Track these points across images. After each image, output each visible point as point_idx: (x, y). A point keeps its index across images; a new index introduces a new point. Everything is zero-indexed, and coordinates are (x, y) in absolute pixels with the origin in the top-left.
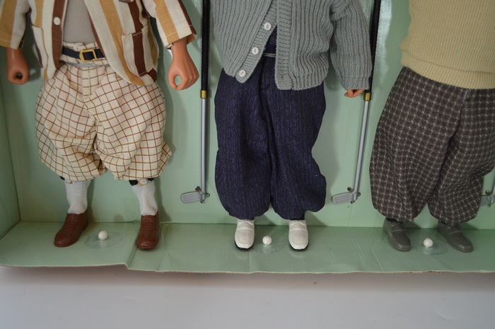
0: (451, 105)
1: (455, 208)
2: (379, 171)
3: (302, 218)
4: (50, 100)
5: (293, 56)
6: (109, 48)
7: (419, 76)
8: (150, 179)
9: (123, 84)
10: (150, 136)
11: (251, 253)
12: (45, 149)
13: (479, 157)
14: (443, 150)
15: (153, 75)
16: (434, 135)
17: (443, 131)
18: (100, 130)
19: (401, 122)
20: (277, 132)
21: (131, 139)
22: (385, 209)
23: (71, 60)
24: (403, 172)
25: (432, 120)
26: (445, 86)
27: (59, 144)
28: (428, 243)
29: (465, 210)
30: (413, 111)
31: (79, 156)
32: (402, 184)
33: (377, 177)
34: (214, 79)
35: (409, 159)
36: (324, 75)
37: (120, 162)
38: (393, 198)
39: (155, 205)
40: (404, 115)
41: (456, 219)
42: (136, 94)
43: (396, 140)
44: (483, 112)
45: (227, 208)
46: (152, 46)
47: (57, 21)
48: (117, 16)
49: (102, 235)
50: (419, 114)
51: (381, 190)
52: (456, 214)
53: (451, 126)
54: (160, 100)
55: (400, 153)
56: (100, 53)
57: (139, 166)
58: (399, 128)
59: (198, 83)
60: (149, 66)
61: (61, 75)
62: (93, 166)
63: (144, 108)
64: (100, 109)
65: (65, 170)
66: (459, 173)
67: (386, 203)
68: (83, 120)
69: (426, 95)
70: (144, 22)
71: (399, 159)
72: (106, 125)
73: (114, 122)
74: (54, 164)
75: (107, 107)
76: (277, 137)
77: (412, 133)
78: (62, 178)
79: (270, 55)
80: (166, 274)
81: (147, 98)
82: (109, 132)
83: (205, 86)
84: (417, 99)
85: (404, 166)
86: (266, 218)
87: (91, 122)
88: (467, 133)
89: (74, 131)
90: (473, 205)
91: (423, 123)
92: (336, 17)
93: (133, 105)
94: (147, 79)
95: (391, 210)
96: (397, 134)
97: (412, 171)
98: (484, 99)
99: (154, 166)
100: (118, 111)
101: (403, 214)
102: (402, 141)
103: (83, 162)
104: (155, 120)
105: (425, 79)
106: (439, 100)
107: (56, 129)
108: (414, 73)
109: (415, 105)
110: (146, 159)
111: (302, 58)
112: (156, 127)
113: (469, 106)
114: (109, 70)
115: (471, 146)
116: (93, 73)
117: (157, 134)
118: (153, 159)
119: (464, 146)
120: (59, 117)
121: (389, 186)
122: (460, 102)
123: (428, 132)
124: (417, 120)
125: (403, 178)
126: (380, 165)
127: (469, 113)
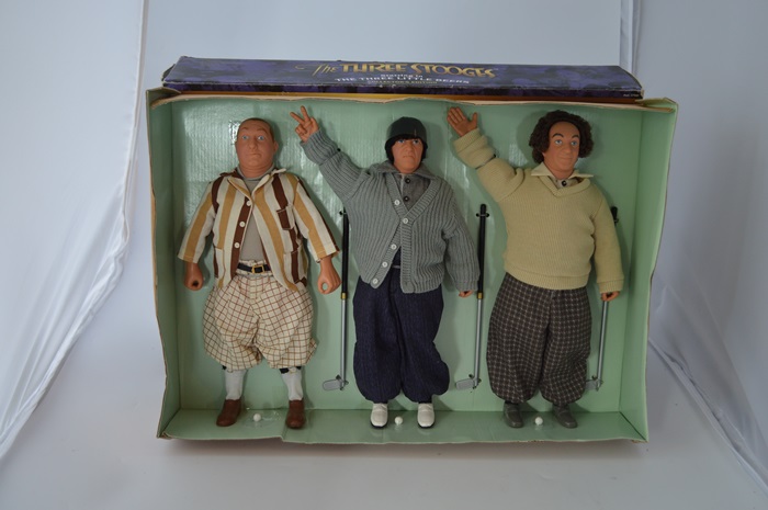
0: (542, 302)
1: (560, 390)
2: (494, 359)
3: (429, 401)
4: (223, 303)
5: (414, 269)
6: (274, 264)
7: (516, 280)
8: (299, 368)
9: (282, 290)
10: (301, 331)
11: (384, 430)
12: (212, 343)
13: (571, 344)
14: (540, 339)
15: (305, 282)
16: (532, 327)
17: (538, 323)
18: (262, 326)
19: (506, 316)
20: (403, 326)
21: (286, 334)
22: (500, 392)
23: (244, 272)
24: (511, 358)
25: (528, 315)
26: (536, 288)
27: (228, 339)
28: (538, 421)
29: (570, 391)
30: (514, 308)
31: (243, 349)
32: (512, 369)
33: (493, 364)
34: (352, 284)
35: (516, 348)
36: (440, 281)
37: (277, 353)
38: (507, 383)
39: (301, 391)
40: (507, 311)
41: (563, 400)
42: (292, 297)
43: (503, 332)
44: (569, 307)
45: (364, 393)
46: (304, 259)
47: (237, 245)
48: (281, 241)
49: (257, 417)
50: (519, 310)
51: (497, 376)
52: (561, 395)
53: (544, 319)
54: (309, 302)
55: (507, 343)
56: (267, 268)
57: (292, 356)
58: (505, 321)
59: (340, 288)
60: (302, 275)
61: (233, 284)
62: (252, 357)
63: (298, 309)
64: (263, 310)
65: (229, 360)
66: (557, 358)
67: (501, 387)
68: (248, 319)
69: (522, 295)
70: (299, 242)
71: (507, 348)
72: (268, 322)
73: (274, 320)
74: (219, 356)
75: (269, 308)
76: (404, 331)
77: (515, 325)
78: (224, 368)
79: (397, 267)
80: (314, 445)
81: (300, 300)
82: (270, 328)
83: (345, 290)
84: (516, 298)
85: (512, 353)
86: (398, 404)
87: (254, 321)
88: (557, 325)
89: (240, 327)
90: (578, 387)
91: (522, 317)
92: (447, 237)
93: (289, 306)
94: (300, 285)
95: (506, 393)
96: (504, 327)
97: (520, 358)
98: (569, 297)
99: (304, 356)
100: (278, 312)
101: (515, 396)
102: (508, 333)
103: (245, 353)
104: (306, 318)
105: (521, 282)
106: (532, 299)
107: (225, 326)
108: (513, 278)
109: (515, 303)
110: (297, 350)
111: (421, 269)
112: (306, 323)
113: (556, 303)
114: (272, 280)
115: (562, 335)
116: (259, 282)
117: (307, 330)
118: (303, 350)
119: (556, 335)
120: (229, 316)
121: (503, 371)
122: (548, 300)
123: (526, 325)
124: (518, 315)
125: (512, 363)
126: (494, 354)
127: (557, 309)
